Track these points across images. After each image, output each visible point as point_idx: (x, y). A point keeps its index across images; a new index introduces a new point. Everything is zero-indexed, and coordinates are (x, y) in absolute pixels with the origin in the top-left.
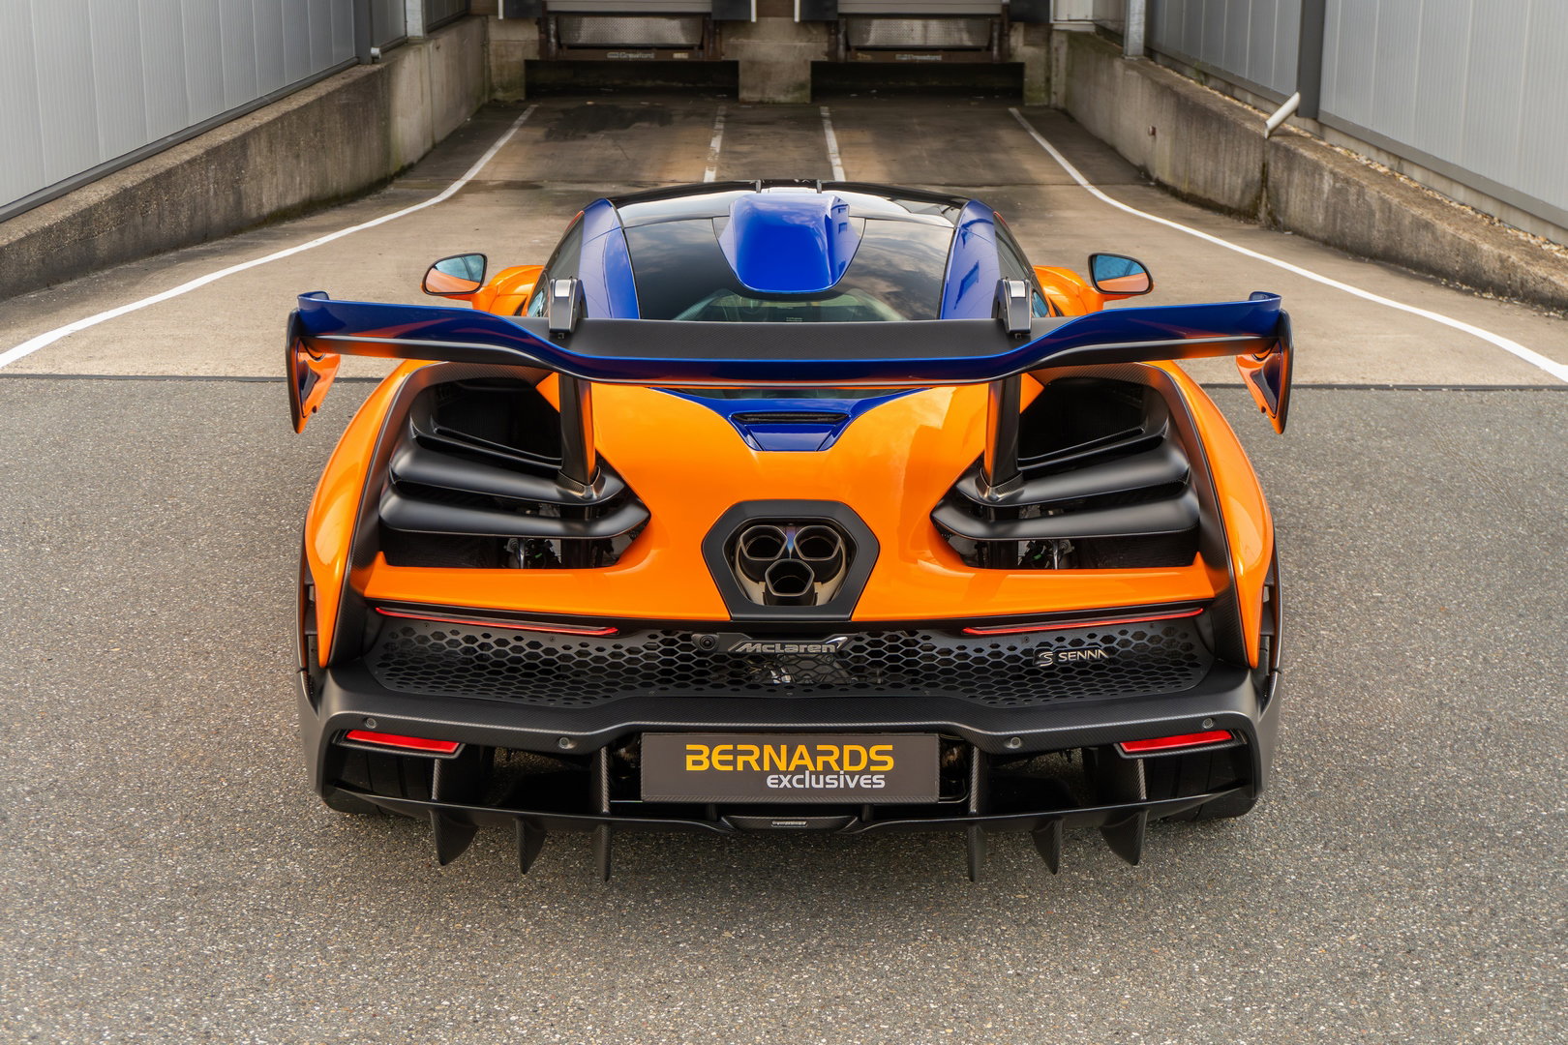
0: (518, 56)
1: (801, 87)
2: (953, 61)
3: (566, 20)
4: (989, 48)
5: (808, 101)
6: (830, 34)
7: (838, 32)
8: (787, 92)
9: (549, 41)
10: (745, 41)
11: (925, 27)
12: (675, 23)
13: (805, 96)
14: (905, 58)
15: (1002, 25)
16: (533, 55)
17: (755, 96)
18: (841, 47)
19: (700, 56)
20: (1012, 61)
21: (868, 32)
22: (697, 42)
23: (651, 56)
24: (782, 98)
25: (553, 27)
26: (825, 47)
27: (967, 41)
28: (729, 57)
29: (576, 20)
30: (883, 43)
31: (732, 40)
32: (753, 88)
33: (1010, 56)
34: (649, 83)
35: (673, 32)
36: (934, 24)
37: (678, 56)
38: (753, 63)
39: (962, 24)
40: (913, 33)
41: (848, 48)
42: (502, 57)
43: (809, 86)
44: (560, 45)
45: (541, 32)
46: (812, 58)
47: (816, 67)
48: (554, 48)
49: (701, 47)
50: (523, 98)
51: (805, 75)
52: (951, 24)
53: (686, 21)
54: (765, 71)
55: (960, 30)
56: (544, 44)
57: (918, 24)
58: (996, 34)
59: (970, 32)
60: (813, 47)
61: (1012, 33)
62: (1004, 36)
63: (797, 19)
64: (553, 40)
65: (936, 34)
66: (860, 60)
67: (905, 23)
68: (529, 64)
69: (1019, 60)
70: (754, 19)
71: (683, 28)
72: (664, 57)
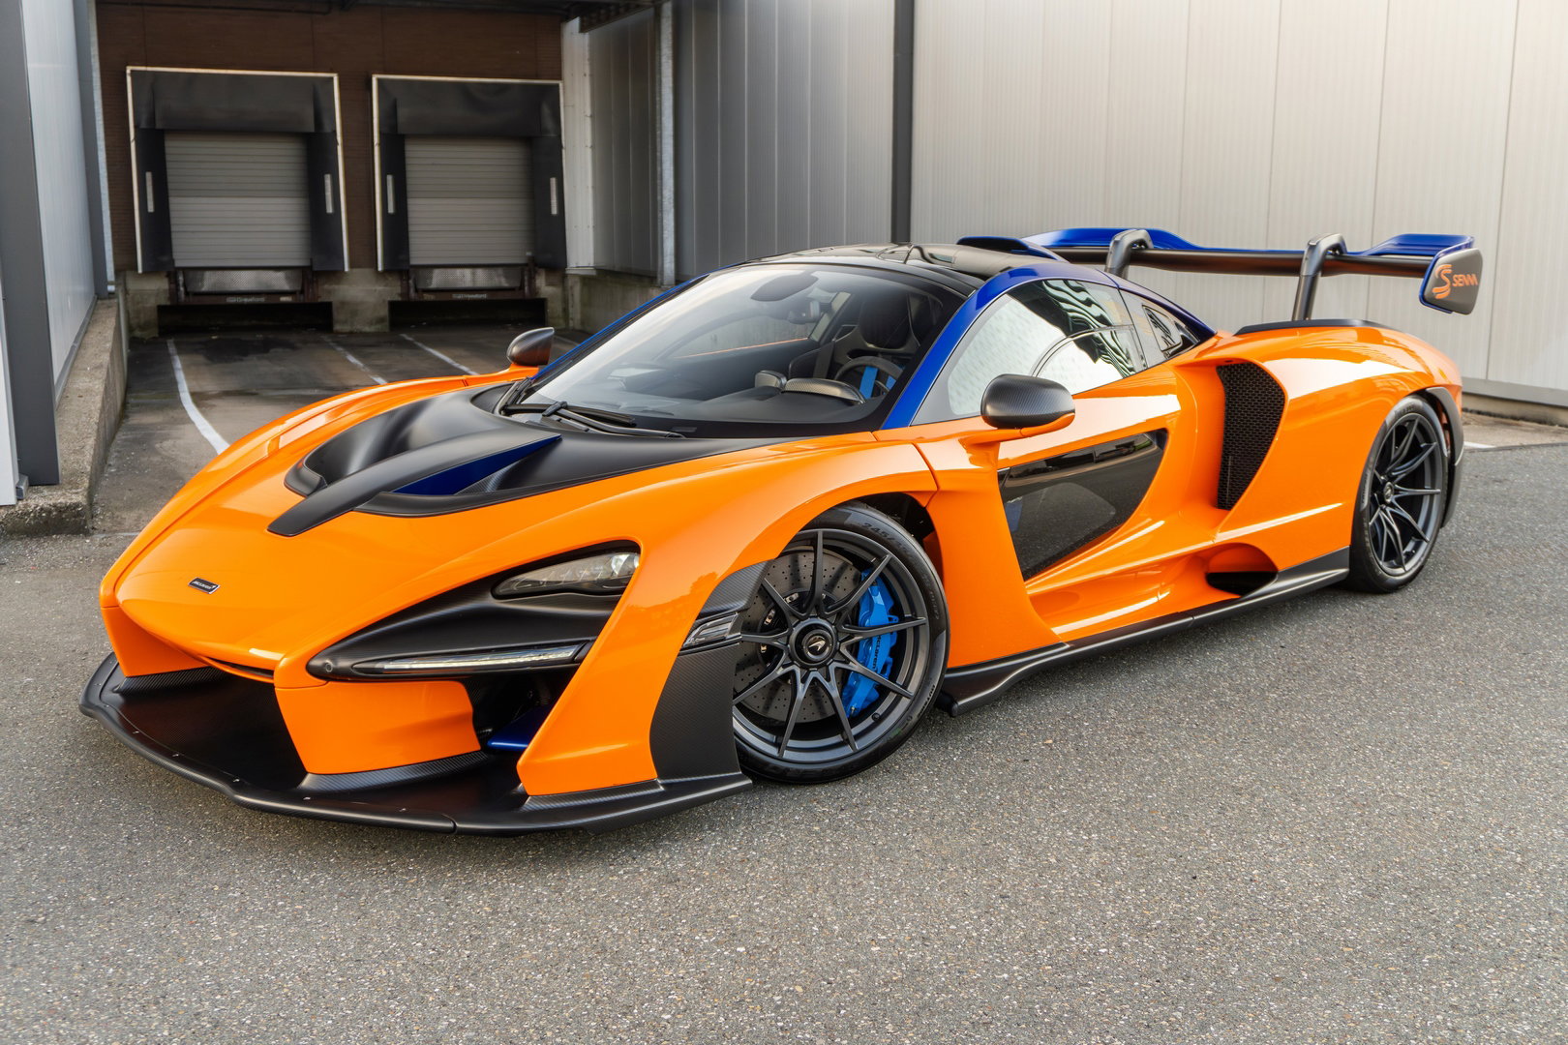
0: (152, 303)
1: (381, 320)
2: (495, 298)
3: (191, 274)
4: (522, 288)
5: (387, 330)
6: (401, 279)
7: (409, 279)
8: (371, 324)
9: (178, 290)
10: (336, 287)
11: (474, 274)
12: (281, 275)
13: (385, 327)
14: (460, 296)
15: (530, 271)
16: (164, 301)
17: (347, 328)
18: (412, 290)
19: (301, 299)
20: (538, 297)
21: (431, 278)
22: (298, 288)
23: (262, 300)
24: (367, 329)
25: (181, 278)
26: (398, 290)
27: (504, 283)
28: (324, 299)
29: (199, 273)
30: (442, 286)
31: (326, 286)
32: (345, 322)
33: (537, 293)
34: (246, 323)
35: (279, 281)
36: (480, 272)
37: (284, 299)
38: (343, 303)
39: (500, 271)
40: (465, 278)
41: (416, 291)
42: (138, 303)
43: (388, 318)
44: (187, 293)
45: (170, 283)
46: (389, 299)
47: (393, 305)
48: (183, 296)
49: (302, 292)
50: (157, 335)
51: (384, 312)
52: (493, 271)
53: (289, 272)
54: (353, 309)
55: (499, 276)
56: (173, 293)
57: (468, 272)
58: (526, 278)
59: (506, 277)
60: (391, 290)
61: (537, 277)
62: (532, 279)
63: (380, 269)
64: (182, 289)
65: (483, 279)
66: (425, 298)
67: (458, 272)
68: (161, 309)
69: (542, 296)
70: (347, 269)
71: (287, 278)
72: (272, 300)
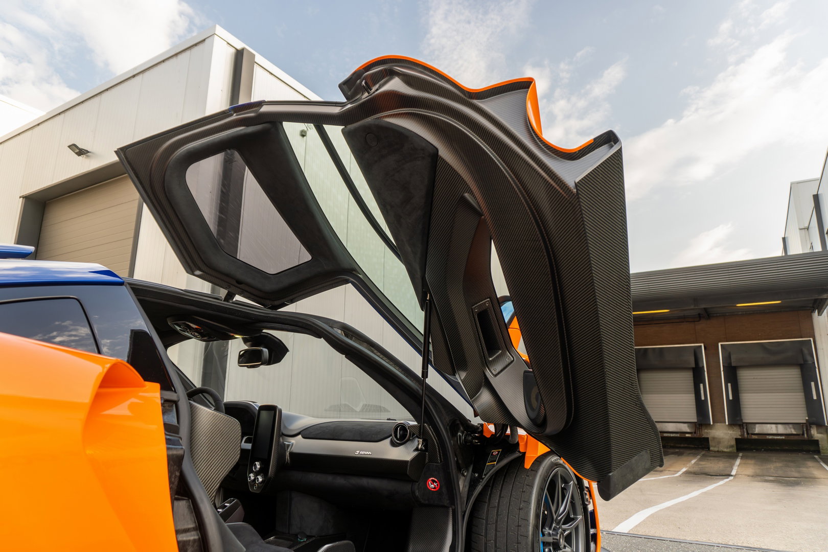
1: (732, 446)
2: (789, 439)
4: (803, 434)
5: (735, 451)
6: (741, 429)
7: (743, 428)
8: (727, 448)
10: (710, 431)
11: (777, 427)
12: (686, 425)
13: (734, 449)
14: (770, 437)
15: (807, 426)
17: (716, 449)
18: (745, 433)
19: (695, 436)
20: (813, 439)
21: (755, 429)
22: (693, 431)
23: (678, 435)
24: (725, 450)
26: (740, 433)
27: (794, 432)
28: (705, 436)
30: (761, 432)
31: (706, 431)
32: (715, 447)
33: (812, 437)
34: (682, 445)
35: (685, 428)
36: (780, 426)
37: (687, 435)
38: (714, 438)
39: (791, 426)
40: (772, 429)
41: (748, 434)
43: (735, 446)
46: (735, 437)
47: (737, 440)
49: (695, 433)
51: (733, 443)
52: (787, 426)
53: (689, 424)
54: (718, 441)
55: (790, 428)
57: (774, 426)
58: (805, 429)
59: (794, 429)
60: (736, 433)
61: (812, 429)
62: (808, 431)
63: (727, 423)
65: (781, 429)
66: (753, 438)
67: (769, 425)
69: (816, 439)
70: (712, 423)
71: (688, 426)
72: (683, 436)
